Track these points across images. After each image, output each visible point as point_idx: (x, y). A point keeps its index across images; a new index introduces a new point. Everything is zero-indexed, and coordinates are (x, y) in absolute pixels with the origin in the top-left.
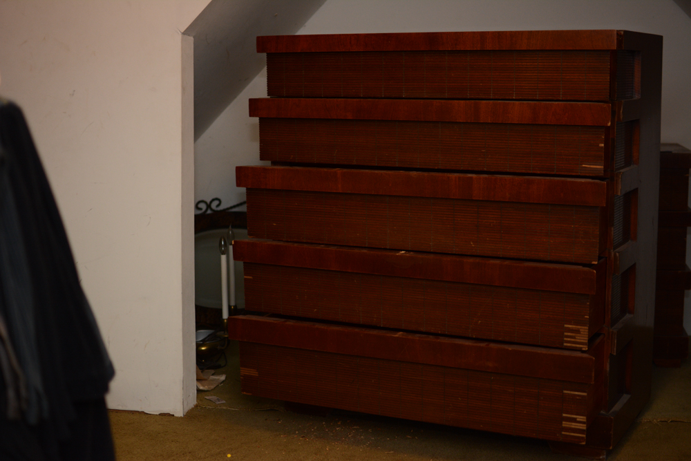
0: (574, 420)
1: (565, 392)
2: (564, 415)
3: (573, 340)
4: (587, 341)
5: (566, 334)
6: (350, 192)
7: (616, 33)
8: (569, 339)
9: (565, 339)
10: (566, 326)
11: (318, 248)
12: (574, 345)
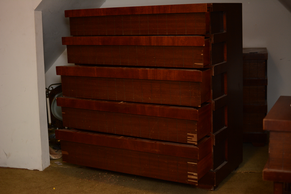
0: (192, 175)
1: (188, 163)
2: (188, 172)
3: (191, 140)
4: (196, 141)
5: (188, 137)
6: (100, 77)
8: (189, 140)
9: (188, 140)
10: (188, 134)
11: (89, 100)
12: (191, 142)
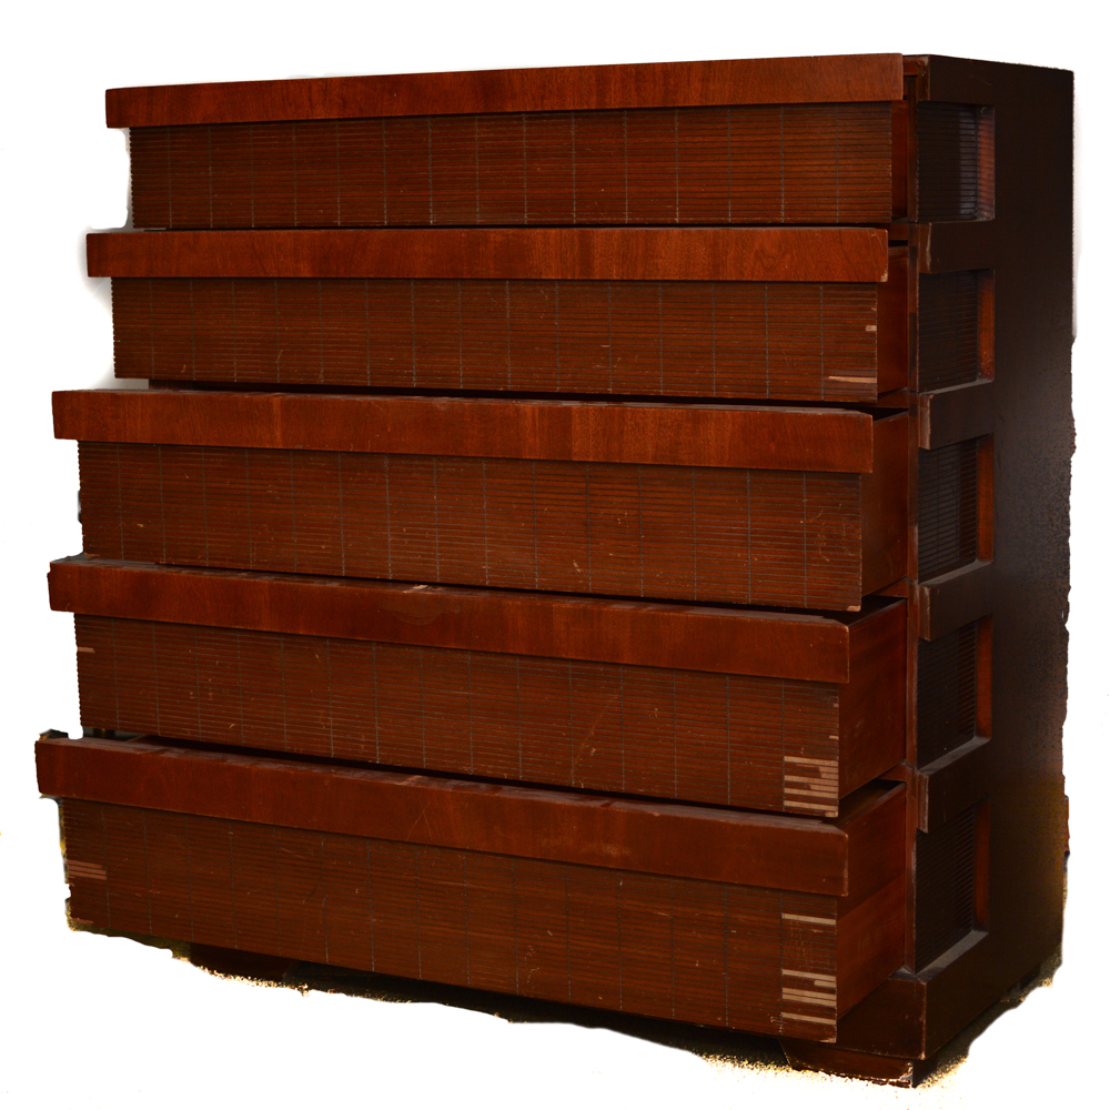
0: (808, 985)
1: (786, 916)
2: (786, 972)
3: (805, 793)
4: (835, 796)
5: (788, 778)
6: (300, 447)
7: (901, 61)
8: (795, 792)
9: (787, 791)
10: (788, 759)
11: (233, 578)
12: (806, 805)
